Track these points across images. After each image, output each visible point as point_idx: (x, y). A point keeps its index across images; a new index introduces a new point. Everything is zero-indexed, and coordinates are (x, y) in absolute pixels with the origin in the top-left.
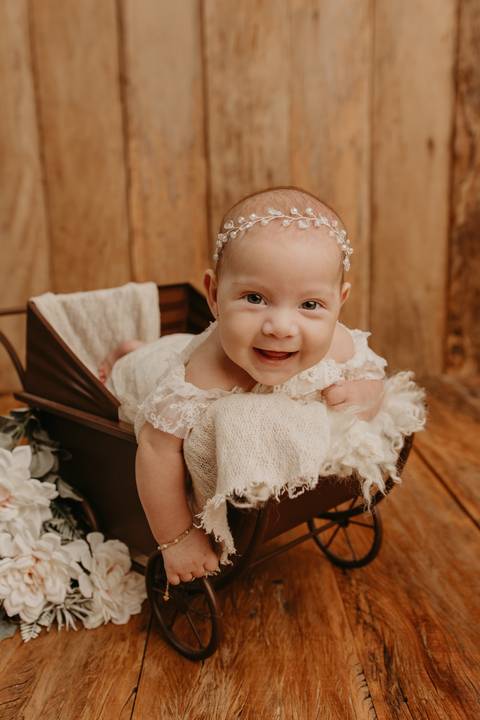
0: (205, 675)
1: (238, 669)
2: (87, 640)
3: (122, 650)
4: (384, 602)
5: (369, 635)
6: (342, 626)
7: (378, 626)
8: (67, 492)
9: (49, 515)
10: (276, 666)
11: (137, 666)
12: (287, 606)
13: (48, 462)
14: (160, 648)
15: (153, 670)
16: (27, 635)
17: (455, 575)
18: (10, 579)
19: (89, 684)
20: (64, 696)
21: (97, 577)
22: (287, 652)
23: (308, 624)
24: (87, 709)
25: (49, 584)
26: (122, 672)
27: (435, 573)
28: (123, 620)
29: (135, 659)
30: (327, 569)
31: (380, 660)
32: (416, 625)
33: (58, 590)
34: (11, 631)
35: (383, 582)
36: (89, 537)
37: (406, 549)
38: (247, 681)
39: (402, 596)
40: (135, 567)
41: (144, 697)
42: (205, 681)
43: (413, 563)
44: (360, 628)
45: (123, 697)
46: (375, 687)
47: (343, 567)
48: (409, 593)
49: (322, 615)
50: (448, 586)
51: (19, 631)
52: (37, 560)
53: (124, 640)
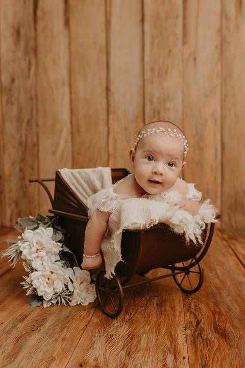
0: (116, 323)
1: (131, 322)
2: (70, 309)
3: (84, 313)
4: (202, 306)
5: (192, 316)
6: (180, 312)
7: (197, 313)
8: (66, 250)
9: (58, 258)
10: (147, 322)
11: (89, 318)
12: (157, 305)
13: (60, 236)
14: (100, 313)
15: (95, 320)
16: (45, 305)
17: (239, 299)
18: (40, 280)
19: (68, 322)
20: (57, 325)
21: (76, 284)
22: (154, 319)
23: (165, 310)
24: (66, 330)
25: (56, 283)
26: (82, 320)
27: (230, 298)
28: (86, 304)
29: (88, 316)
30: (180, 293)
31: (194, 324)
32: (214, 314)
33: (60, 287)
34: (39, 304)
35: (204, 299)
36: (74, 268)
37: (218, 289)
38: (134, 326)
39: (211, 304)
40: (92, 282)
41: (90, 328)
42: (116, 325)
43: (220, 294)
44: (188, 314)
45: (81, 327)
46: (189, 332)
47: (187, 293)
48: (214, 303)
49: (173, 308)
50: (234, 303)
51: (42, 304)
52: (52, 273)
53: (85, 310)
